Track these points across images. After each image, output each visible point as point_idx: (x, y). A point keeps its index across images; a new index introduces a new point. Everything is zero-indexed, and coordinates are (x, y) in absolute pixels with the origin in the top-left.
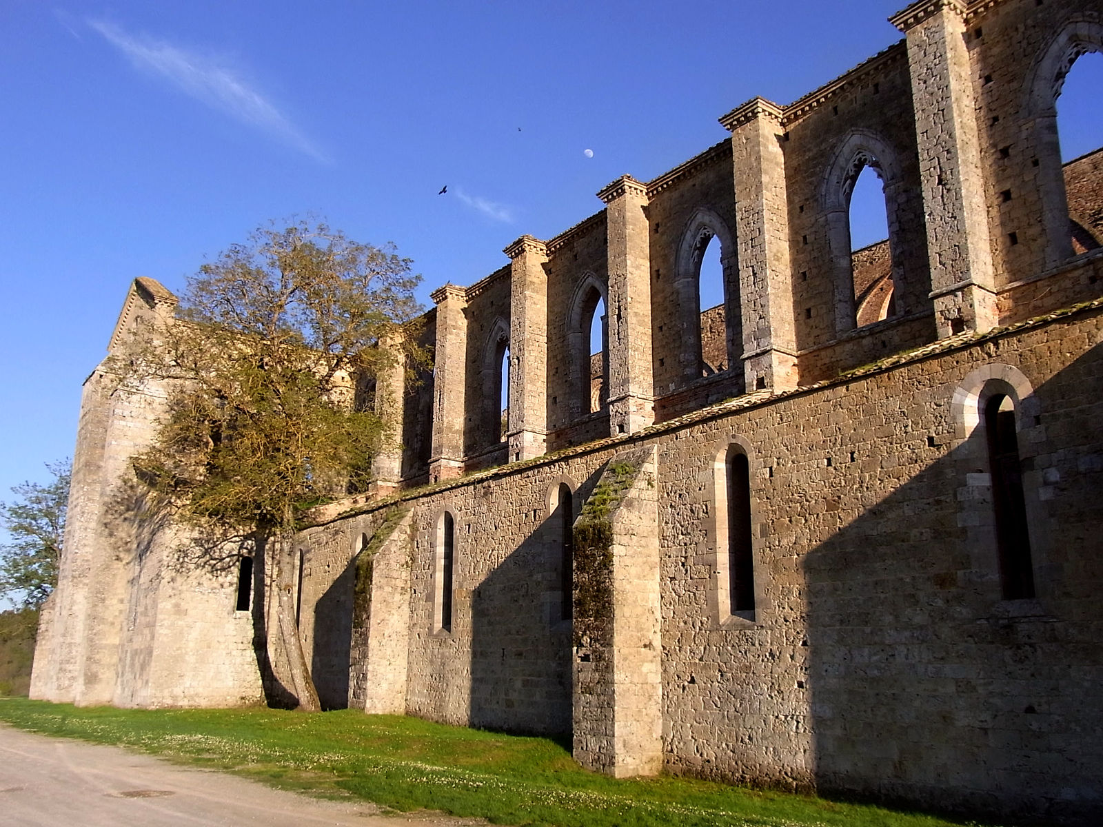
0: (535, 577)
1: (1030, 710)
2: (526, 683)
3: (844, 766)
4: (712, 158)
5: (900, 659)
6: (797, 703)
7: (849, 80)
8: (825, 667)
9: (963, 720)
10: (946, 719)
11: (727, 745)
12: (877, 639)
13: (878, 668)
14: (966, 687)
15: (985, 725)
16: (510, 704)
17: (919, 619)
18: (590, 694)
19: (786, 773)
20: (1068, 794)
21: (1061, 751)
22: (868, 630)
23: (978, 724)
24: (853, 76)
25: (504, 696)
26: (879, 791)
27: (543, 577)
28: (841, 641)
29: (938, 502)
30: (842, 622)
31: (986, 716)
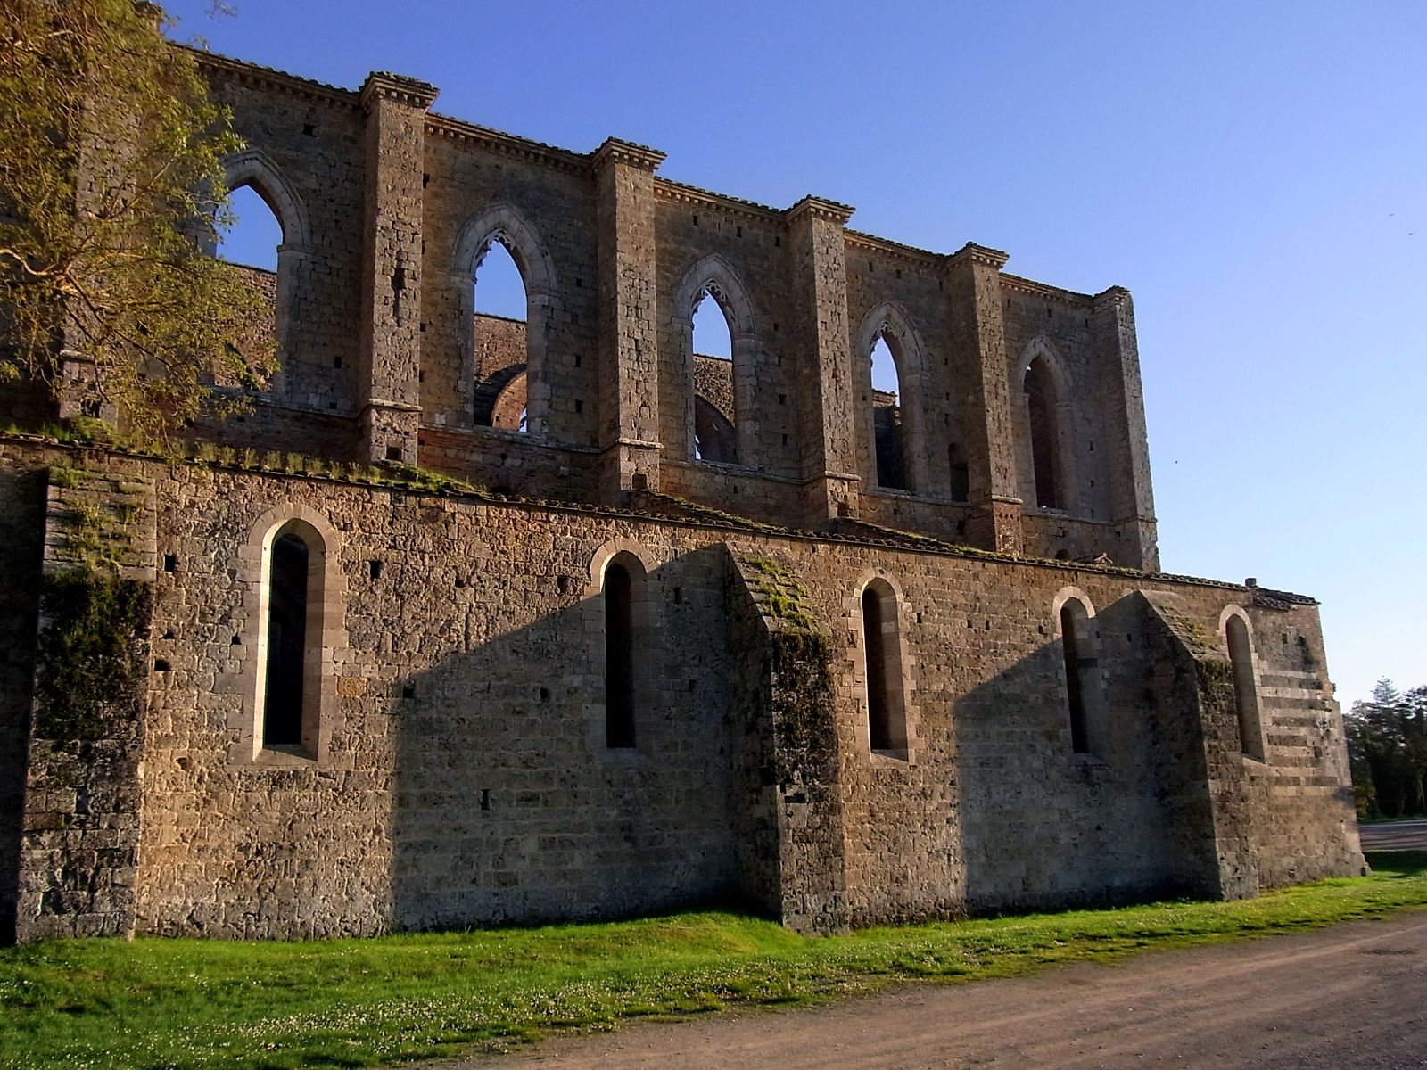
0: (566, 679)
1: (1099, 828)
2: (545, 845)
3: (987, 889)
4: (537, 156)
5: (1025, 796)
6: (949, 836)
7: (720, 203)
8: (970, 803)
9: (1064, 839)
10: (1054, 839)
11: (881, 888)
12: (1009, 778)
13: (1011, 803)
14: (1065, 814)
15: (1075, 842)
16: (506, 880)
17: (1037, 764)
18: (808, 842)
19: (940, 906)
20: (1117, 882)
21: (1113, 854)
22: (1003, 771)
23: (1072, 842)
24: (726, 204)
25: (491, 870)
26: (1014, 904)
27: (585, 683)
28: (983, 780)
29: (1046, 677)
30: (982, 764)
31: (1076, 835)
